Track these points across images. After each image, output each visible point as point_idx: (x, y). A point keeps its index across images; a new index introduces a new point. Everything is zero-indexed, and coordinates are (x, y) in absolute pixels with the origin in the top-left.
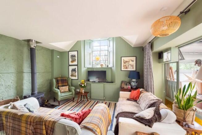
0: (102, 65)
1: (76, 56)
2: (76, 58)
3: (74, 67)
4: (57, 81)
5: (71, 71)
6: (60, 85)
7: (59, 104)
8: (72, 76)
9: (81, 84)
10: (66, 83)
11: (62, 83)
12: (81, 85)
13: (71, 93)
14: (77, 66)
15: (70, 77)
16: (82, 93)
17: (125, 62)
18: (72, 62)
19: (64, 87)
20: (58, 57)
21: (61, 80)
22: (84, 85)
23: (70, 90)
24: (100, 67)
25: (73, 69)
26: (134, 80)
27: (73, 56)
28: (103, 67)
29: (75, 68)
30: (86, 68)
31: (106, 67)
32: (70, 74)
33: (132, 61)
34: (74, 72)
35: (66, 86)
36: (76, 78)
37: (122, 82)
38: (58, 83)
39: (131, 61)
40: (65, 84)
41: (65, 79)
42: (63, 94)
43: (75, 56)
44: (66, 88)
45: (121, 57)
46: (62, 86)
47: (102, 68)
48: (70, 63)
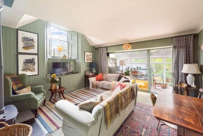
0: (65, 56)
1: (35, 40)
2: (36, 44)
3: (30, 57)
5: (24, 63)
6: (14, 87)
8: (26, 70)
10: (20, 83)
11: (16, 84)
14: (37, 56)
15: (21, 72)
16: (56, 89)
17: (87, 55)
18: (26, 48)
25: (27, 60)
26: (94, 69)
29: (33, 59)
32: (21, 68)
33: (90, 55)
34: (29, 65)
36: (36, 73)
40: (19, 85)
43: (32, 40)
44: (29, 91)
45: (85, 52)
46: (18, 89)
47: (65, 59)
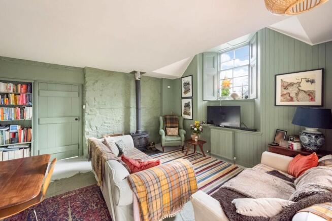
0: (234, 95)
1: (191, 83)
2: (191, 87)
3: (187, 101)
4: (165, 120)
5: (184, 106)
6: (168, 125)
7: (163, 150)
8: (186, 113)
9: (193, 127)
10: (176, 123)
11: (170, 123)
12: (193, 129)
13: (179, 138)
14: (191, 99)
15: (183, 115)
16: (194, 141)
17: (285, 85)
18: (186, 92)
19: (172, 129)
20: (169, 87)
21: (170, 118)
22: (198, 130)
23: (179, 135)
24: (232, 99)
25: (186, 104)
26: (310, 130)
27: (187, 84)
28: (237, 99)
29: (189, 102)
30: (206, 102)
31: (244, 99)
32: (183, 112)
33: (308, 81)
34: (187, 108)
35: (176, 127)
36: (190, 117)
37: (277, 132)
38: (166, 123)
39: (304, 81)
40: (175, 125)
41: (176, 118)
42: (169, 139)
43: (188, 84)
44: (174, 131)
45: (276, 76)
46: (171, 127)
47: (235, 101)
48: (184, 95)
